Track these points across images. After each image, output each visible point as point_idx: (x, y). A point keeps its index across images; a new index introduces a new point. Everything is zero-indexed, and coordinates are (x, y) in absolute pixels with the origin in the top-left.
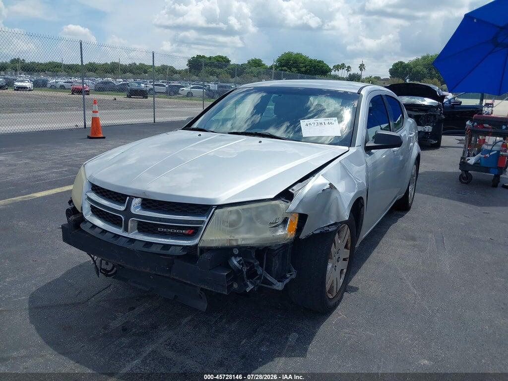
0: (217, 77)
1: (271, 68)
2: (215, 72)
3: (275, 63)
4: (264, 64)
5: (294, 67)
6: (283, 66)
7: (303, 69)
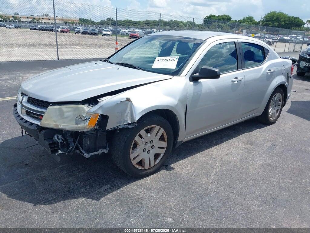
0: (222, 29)
1: (259, 22)
2: (221, 26)
3: (262, 19)
4: (255, 20)
5: (277, 22)
6: (268, 21)
7: (283, 23)
